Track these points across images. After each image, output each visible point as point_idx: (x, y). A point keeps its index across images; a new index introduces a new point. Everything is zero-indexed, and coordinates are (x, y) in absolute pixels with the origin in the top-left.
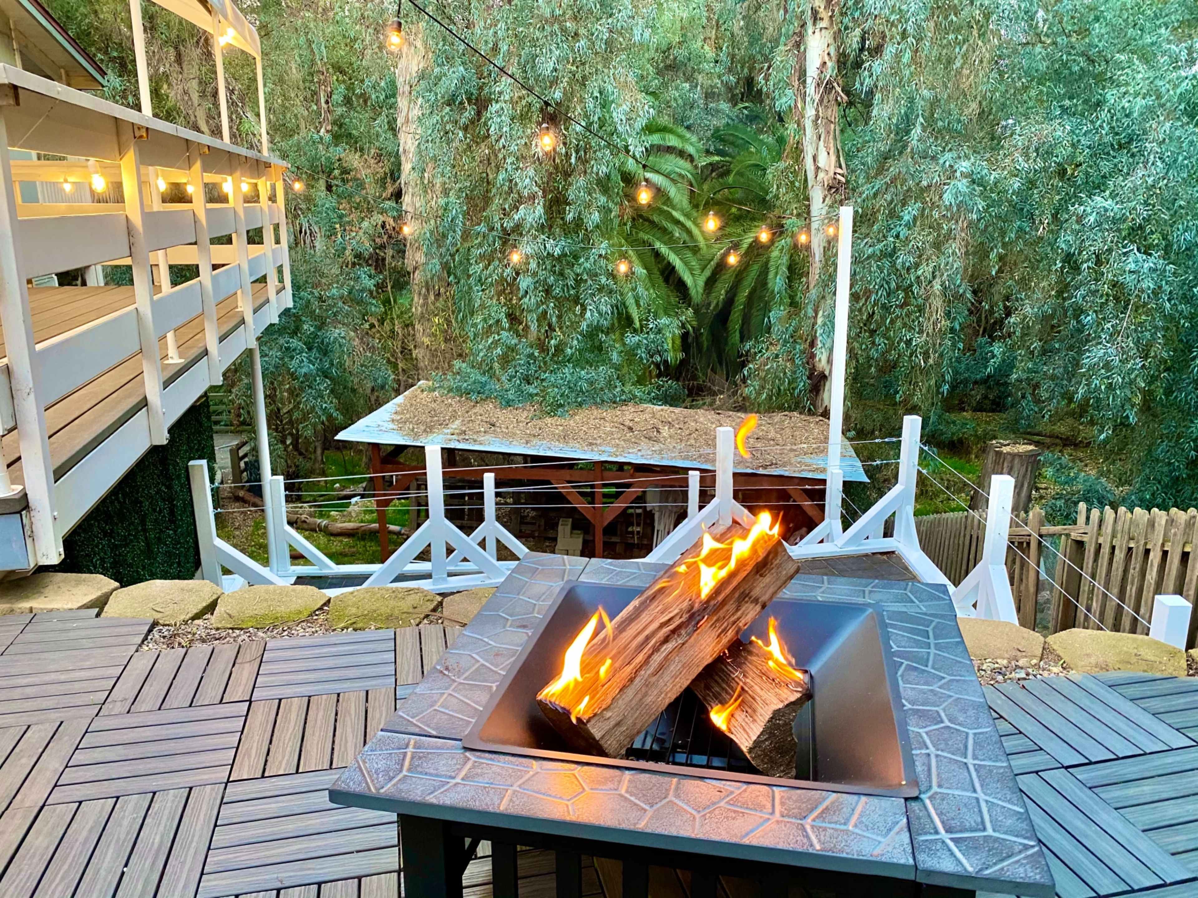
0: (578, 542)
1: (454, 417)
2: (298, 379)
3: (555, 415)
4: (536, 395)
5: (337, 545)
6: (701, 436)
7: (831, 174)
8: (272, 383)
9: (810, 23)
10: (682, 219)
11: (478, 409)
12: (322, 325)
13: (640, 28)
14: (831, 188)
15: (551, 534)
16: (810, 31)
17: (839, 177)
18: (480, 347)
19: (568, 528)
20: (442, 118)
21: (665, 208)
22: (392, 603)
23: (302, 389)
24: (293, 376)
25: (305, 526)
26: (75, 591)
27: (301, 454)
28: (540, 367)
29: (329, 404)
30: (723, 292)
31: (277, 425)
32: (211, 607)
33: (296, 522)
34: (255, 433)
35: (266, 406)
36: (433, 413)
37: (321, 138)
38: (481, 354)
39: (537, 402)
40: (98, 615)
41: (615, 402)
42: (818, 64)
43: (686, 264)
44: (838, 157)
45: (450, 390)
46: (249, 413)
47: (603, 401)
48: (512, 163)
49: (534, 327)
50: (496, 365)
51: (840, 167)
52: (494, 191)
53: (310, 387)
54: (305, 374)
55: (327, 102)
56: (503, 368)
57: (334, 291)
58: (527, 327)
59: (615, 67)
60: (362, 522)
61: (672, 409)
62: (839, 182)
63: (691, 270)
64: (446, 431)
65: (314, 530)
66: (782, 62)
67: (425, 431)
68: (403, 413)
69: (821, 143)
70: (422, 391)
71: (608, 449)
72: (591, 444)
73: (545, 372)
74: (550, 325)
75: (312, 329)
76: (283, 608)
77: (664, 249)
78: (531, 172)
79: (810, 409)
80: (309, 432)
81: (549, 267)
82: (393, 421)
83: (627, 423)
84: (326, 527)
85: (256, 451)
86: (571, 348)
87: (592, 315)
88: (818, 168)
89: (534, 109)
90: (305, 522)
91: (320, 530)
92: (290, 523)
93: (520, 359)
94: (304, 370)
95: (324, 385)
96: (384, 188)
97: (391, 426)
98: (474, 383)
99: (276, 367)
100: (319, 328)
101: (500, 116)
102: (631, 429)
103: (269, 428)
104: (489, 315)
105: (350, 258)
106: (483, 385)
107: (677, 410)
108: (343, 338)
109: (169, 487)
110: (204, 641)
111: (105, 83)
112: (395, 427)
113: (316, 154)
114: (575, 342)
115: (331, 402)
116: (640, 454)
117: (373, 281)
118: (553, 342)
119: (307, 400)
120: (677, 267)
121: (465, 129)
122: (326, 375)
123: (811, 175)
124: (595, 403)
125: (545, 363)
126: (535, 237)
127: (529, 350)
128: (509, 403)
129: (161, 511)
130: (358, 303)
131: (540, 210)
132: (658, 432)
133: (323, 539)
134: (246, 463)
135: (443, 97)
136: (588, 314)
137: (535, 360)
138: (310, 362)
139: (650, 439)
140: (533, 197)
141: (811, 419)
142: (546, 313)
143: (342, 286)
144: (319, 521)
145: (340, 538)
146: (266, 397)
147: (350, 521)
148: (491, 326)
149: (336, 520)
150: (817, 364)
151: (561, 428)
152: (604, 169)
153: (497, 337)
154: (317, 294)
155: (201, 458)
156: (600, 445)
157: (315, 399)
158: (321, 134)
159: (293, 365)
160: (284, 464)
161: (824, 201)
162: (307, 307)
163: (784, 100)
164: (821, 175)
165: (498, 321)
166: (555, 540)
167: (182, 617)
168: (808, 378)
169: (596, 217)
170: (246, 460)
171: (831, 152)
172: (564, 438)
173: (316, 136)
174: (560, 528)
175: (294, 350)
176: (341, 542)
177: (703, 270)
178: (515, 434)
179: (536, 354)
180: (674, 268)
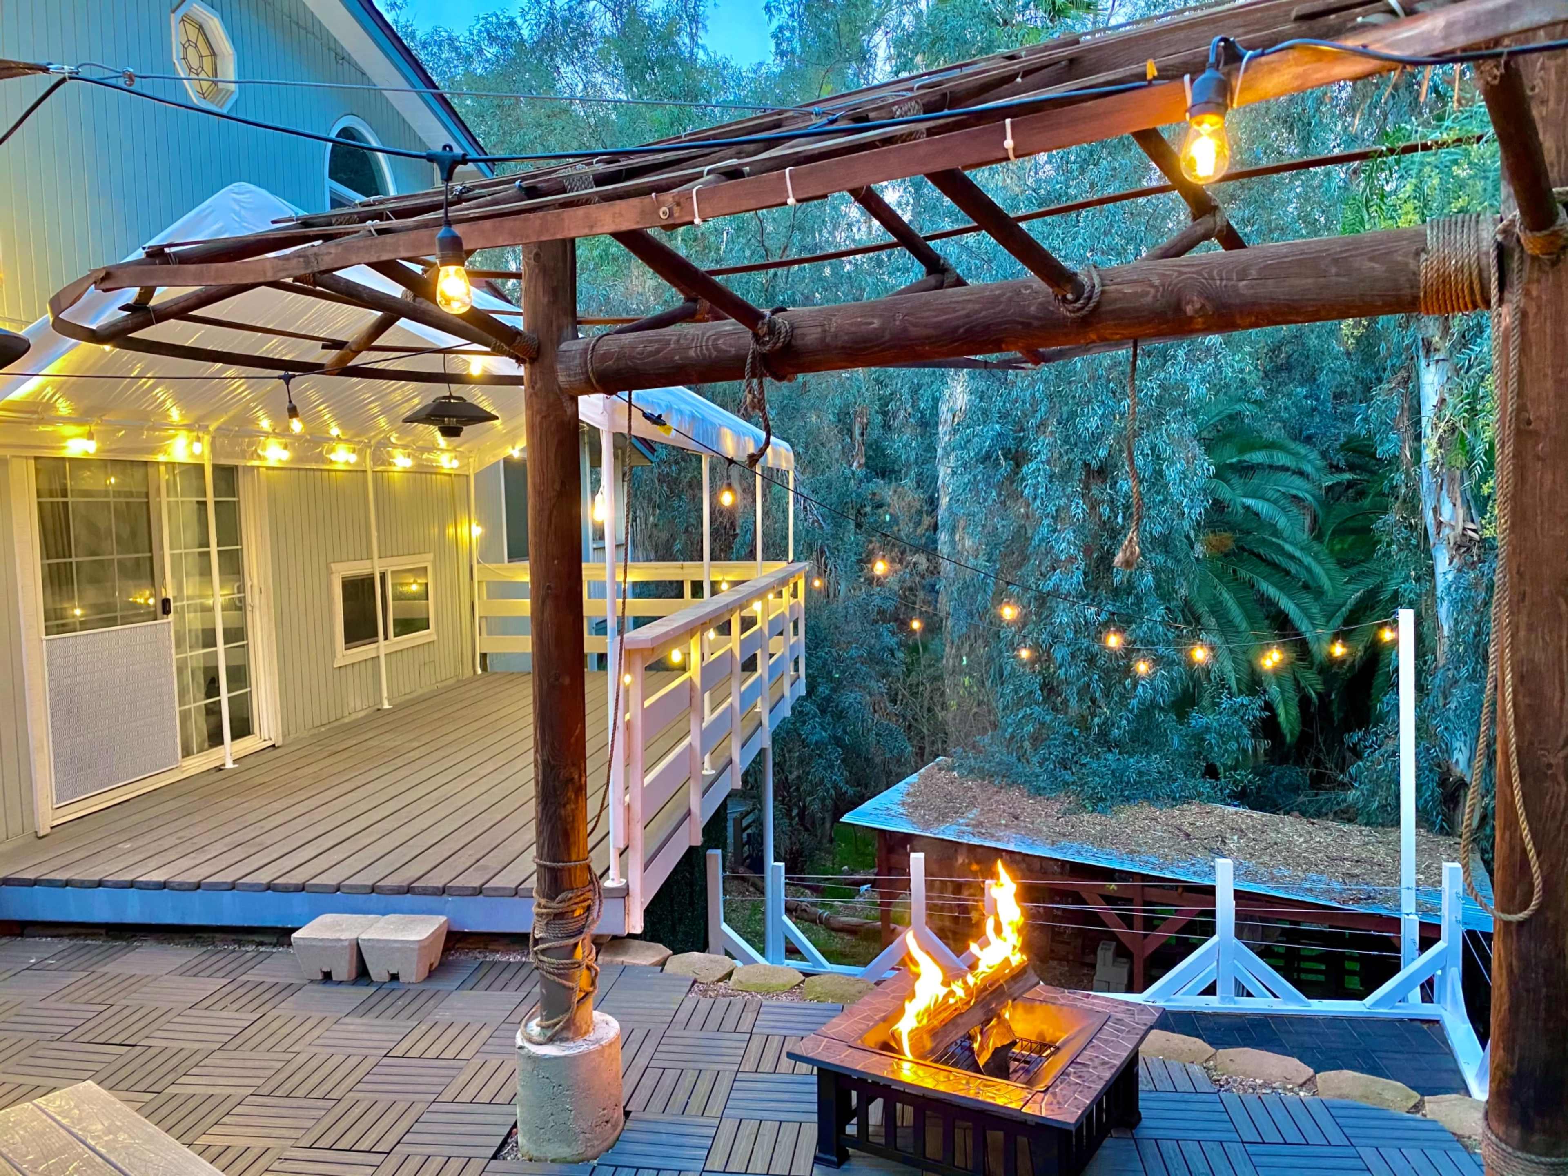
0: (1123, 973)
1: (972, 805)
2: (808, 746)
3: (1094, 810)
4: (1073, 783)
5: (838, 942)
6: (1280, 852)
7: (1459, 529)
8: (782, 750)
9: (1422, 354)
10: (1298, 554)
11: (1001, 797)
12: (838, 686)
13: (1195, 384)
14: (1460, 546)
15: (1088, 959)
16: (1423, 363)
17: (1470, 533)
18: (1009, 721)
19: (1110, 954)
20: (975, 477)
21: (1274, 540)
22: (846, 987)
23: (811, 757)
24: (804, 744)
25: (805, 915)
26: (647, 953)
27: (807, 829)
28: (1080, 750)
29: (839, 777)
30: (1360, 648)
31: (784, 798)
32: (729, 975)
33: (796, 910)
34: (760, 803)
35: (774, 775)
36: (949, 798)
37: (853, 473)
38: (1010, 730)
39: (1074, 793)
40: (662, 971)
41: (1174, 799)
42: (1434, 400)
43: (1305, 611)
44: (1469, 508)
45: (971, 771)
46: (756, 780)
47: (1158, 796)
48: (1049, 525)
49: (1073, 702)
50: (1027, 744)
51: (1473, 521)
52: (1031, 549)
53: (820, 756)
54: (816, 743)
55: (862, 434)
56: (1035, 749)
57: (853, 652)
58: (1065, 702)
59: (1168, 422)
60: (867, 918)
61: (1249, 812)
62: (1471, 539)
63: (1311, 619)
64: (961, 821)
65: (813, 921)
66: (1384, 402)
67: (937, 819)
68: (915, 796)
69: (1444, 492)
70: (940, 770)
71: (1152, 859)
72: (1132, 852)
73: (1086, 755)
74: (1093, 700)
75: (827, 692)
76: (774, 982)
77: (1272, 592)
78: (1070, 536)
79: (1442, 827)
80: (816, 806)
81: (1093, 634)
82: (903, 804)
83: (1186, 827)
84: (827, 919)
85: (760, 823)
86: (1119, 728)
87: (1144, 692)
88: (1440, 524)
89: (1075, 466)
90: (805, 910)
91: (821, 923)
92: (789, 911)
93: (1055, 739)
94: (815, 738)
95: (835, 754)
96: (918, 524)
97: (901, 810)
98: (999, 764)
99: (788, 733)
100: (834, 690)
101: (1037, 477)
102: (1188, 835)
103: (775, 799)
104: (1021, 685)
105: (874, 616)
106: (1009, 766)
107: (1257, 815)
108: (860, 703)
109: (692, 874)
110: (724, 996)
111: (654, 459)
112: (905, 812)
113: (847, 490)
114: (1124, 722)
115: (842, 774)
116: (1192, 869)
117: (895, 639)
118: (1096, 720)
119: (817, 771)
120: (1291, 616)
121: (1000, 486)
122: (838, 741)
123: (1432, 531)
124: (1147, 798)
125: (1087, 745)
126: (1074, 604)
127: (1067, 729)
128: (1038, 791)
129: (684, 895)
130: (877, 663)
131: (1078, 577)
132: (1223, 842)
133: (823, 933)
134: (749, 835)
135: (977, 454)
136: (1140, 689)
137: (1075, 740)
138: (824, 728)
139: (1211, 850)
140: (1072, 559)
141: (1441, 839)
142: (1089, 685)
143: (861, 645)
144: (821, 911)
145: (841, 934)
146: (774, 764)
147: (854, 916)
148: (1022, 698)
149: (838, 913)
150: (1453, 767)
151: (1098, 828)
152: (1159, 529)
153: (1028, 711)
154: (835, 654)
155: (716, 847)
156: (1145, 854)
157: (825, 770)
158: (854, 468)
159: (805, 730)
160: (788, 842)
161: (1451, 563)
162: (823, 667)
163: (1387, 446)
164: (1446, 531)
165: (1031, 692)
166: (1093, 966)
167: (711, 979)
168: (1439, 786)
169: (1149, 579)
170: (749, 831)
171: (1459, 502)
172: (1100, 840)
173: (847, 471)
174: (1100, 952)
175: (807, 714)
176: (842, 939)
177: (1329, 618)
178: (1041, 831)
179: (1076, 733)
180: (1287, 615)
